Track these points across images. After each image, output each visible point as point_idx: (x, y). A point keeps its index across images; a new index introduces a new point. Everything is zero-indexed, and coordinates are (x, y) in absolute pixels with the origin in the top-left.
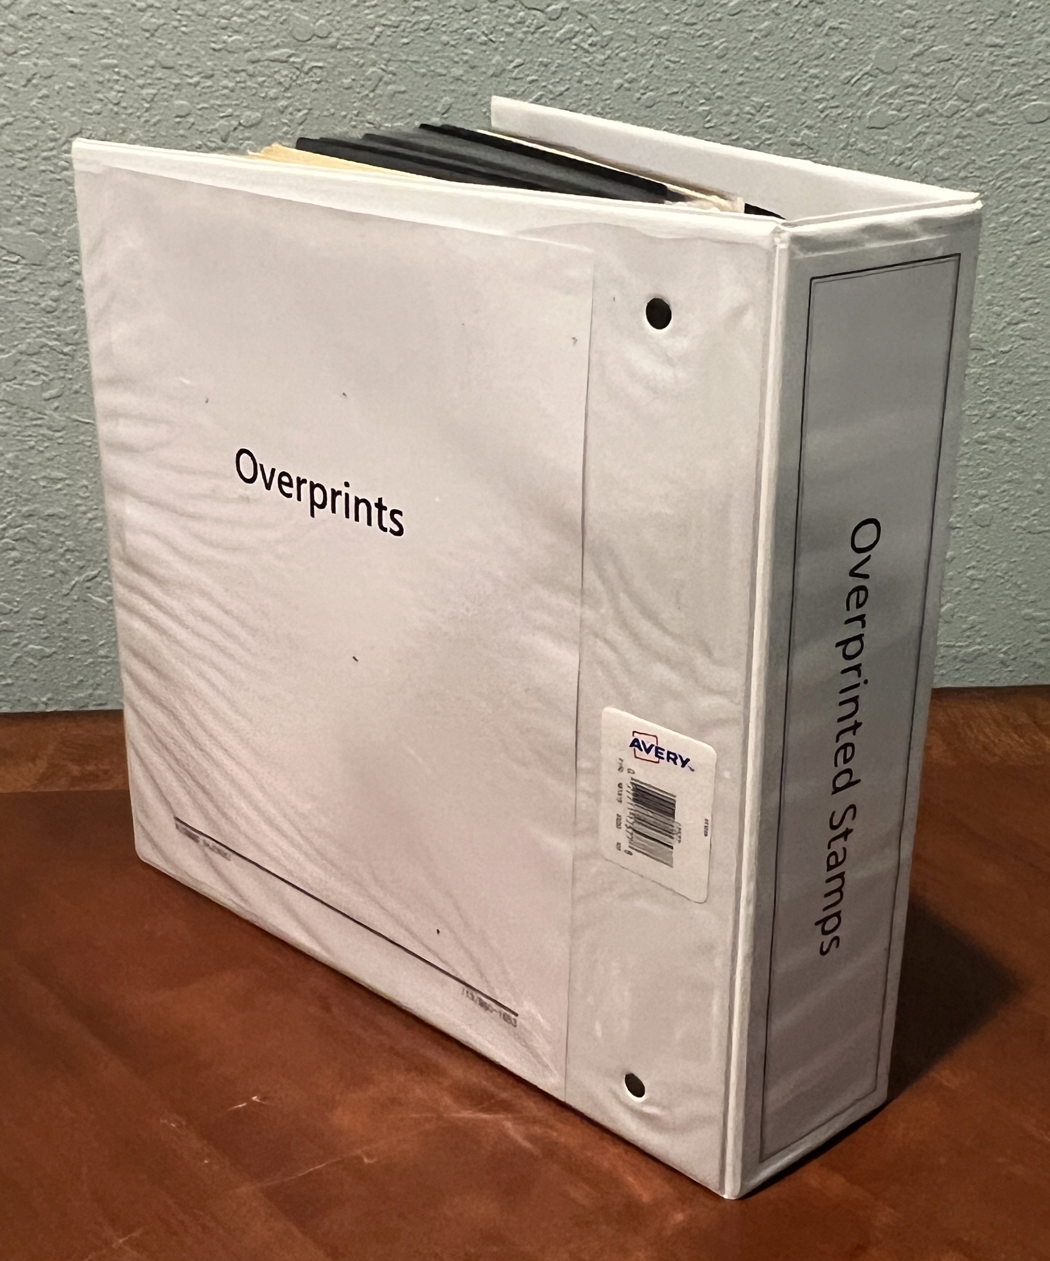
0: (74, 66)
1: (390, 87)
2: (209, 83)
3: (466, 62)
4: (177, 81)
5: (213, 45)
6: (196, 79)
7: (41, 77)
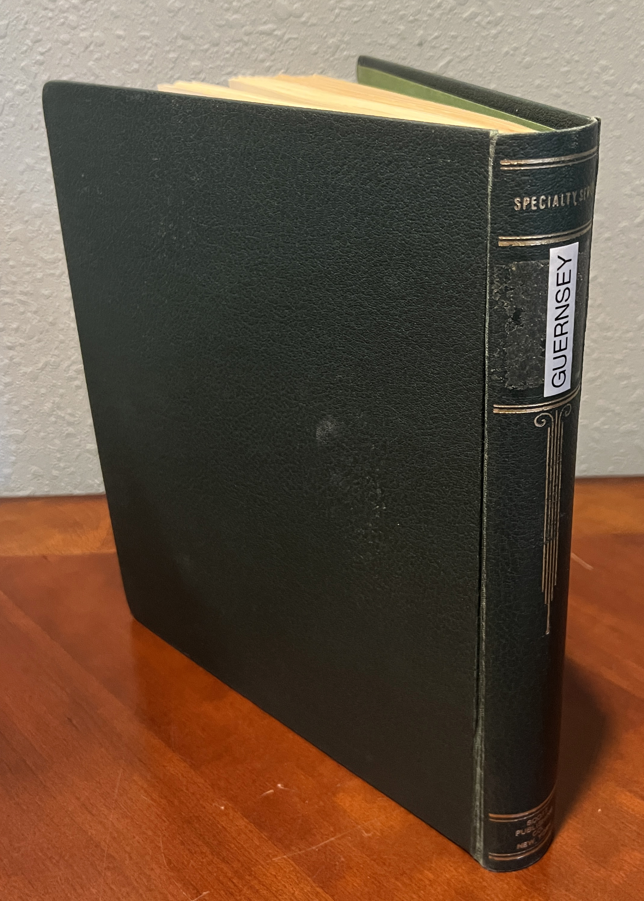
0: (119, 37)
1: (345, 53)
2: (215, 49)
3: (399, 35)
4: (192, 47)
5: (217, 23)
6: (206, 47)
7: (96, 45)
